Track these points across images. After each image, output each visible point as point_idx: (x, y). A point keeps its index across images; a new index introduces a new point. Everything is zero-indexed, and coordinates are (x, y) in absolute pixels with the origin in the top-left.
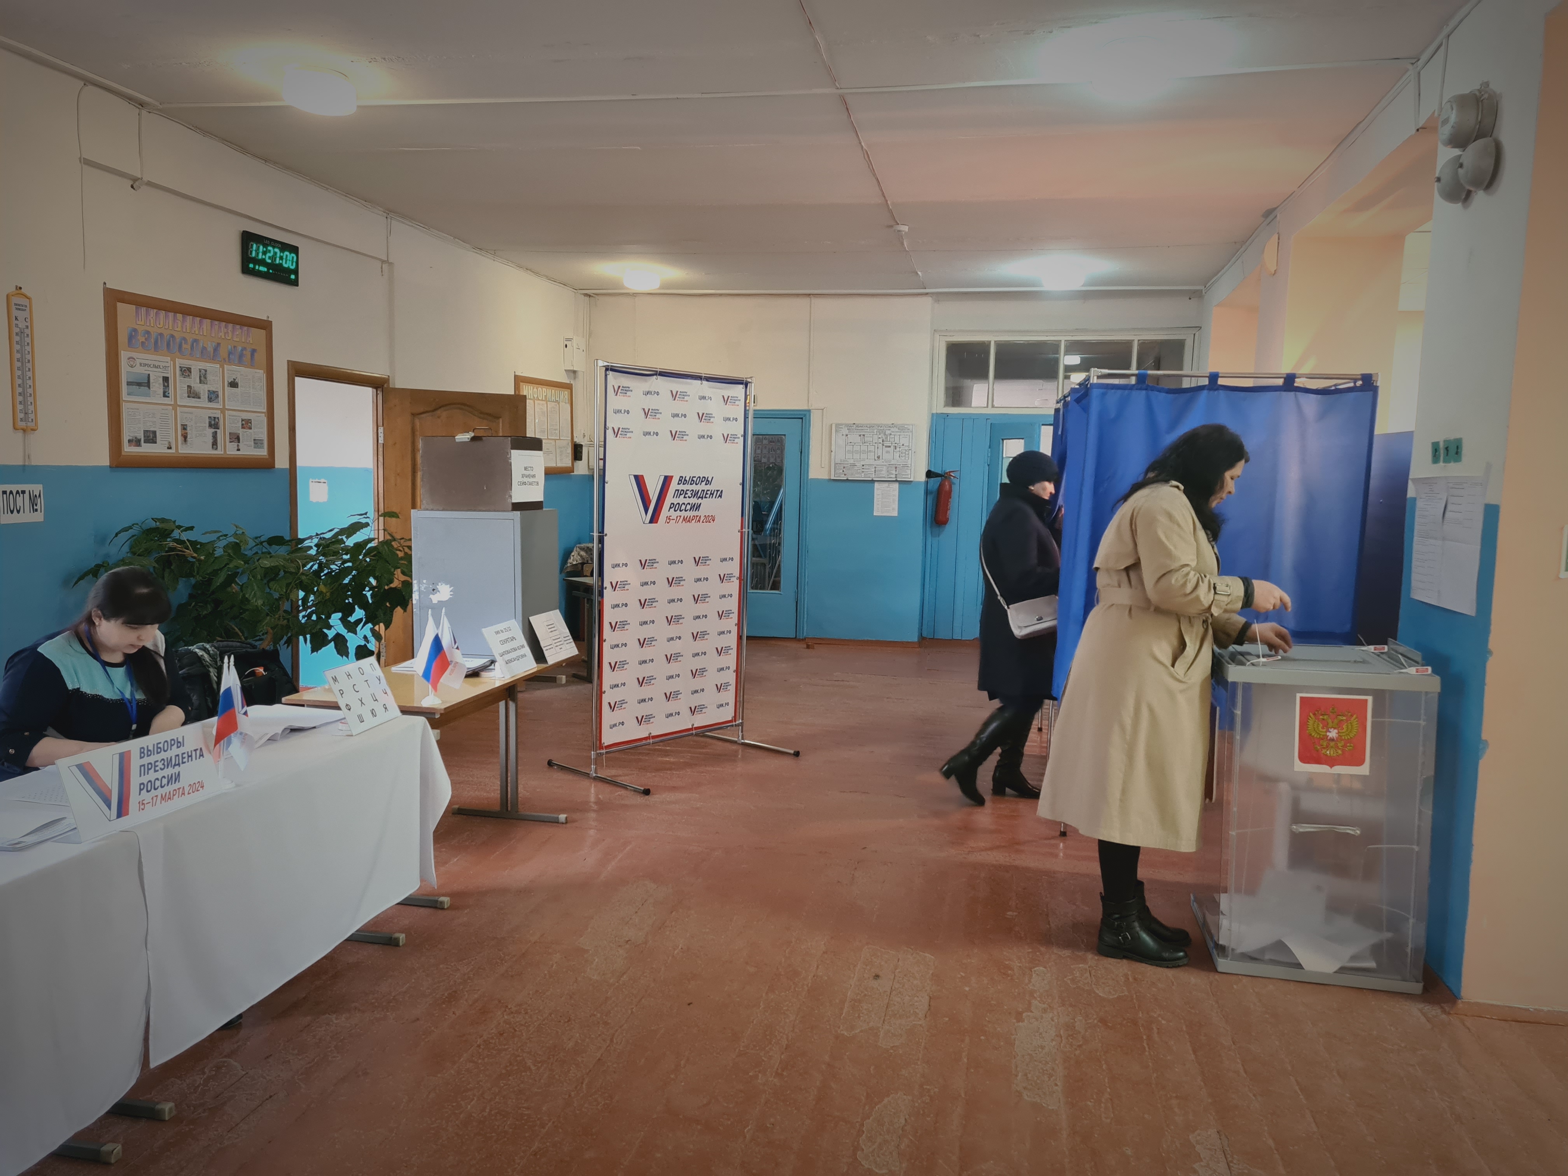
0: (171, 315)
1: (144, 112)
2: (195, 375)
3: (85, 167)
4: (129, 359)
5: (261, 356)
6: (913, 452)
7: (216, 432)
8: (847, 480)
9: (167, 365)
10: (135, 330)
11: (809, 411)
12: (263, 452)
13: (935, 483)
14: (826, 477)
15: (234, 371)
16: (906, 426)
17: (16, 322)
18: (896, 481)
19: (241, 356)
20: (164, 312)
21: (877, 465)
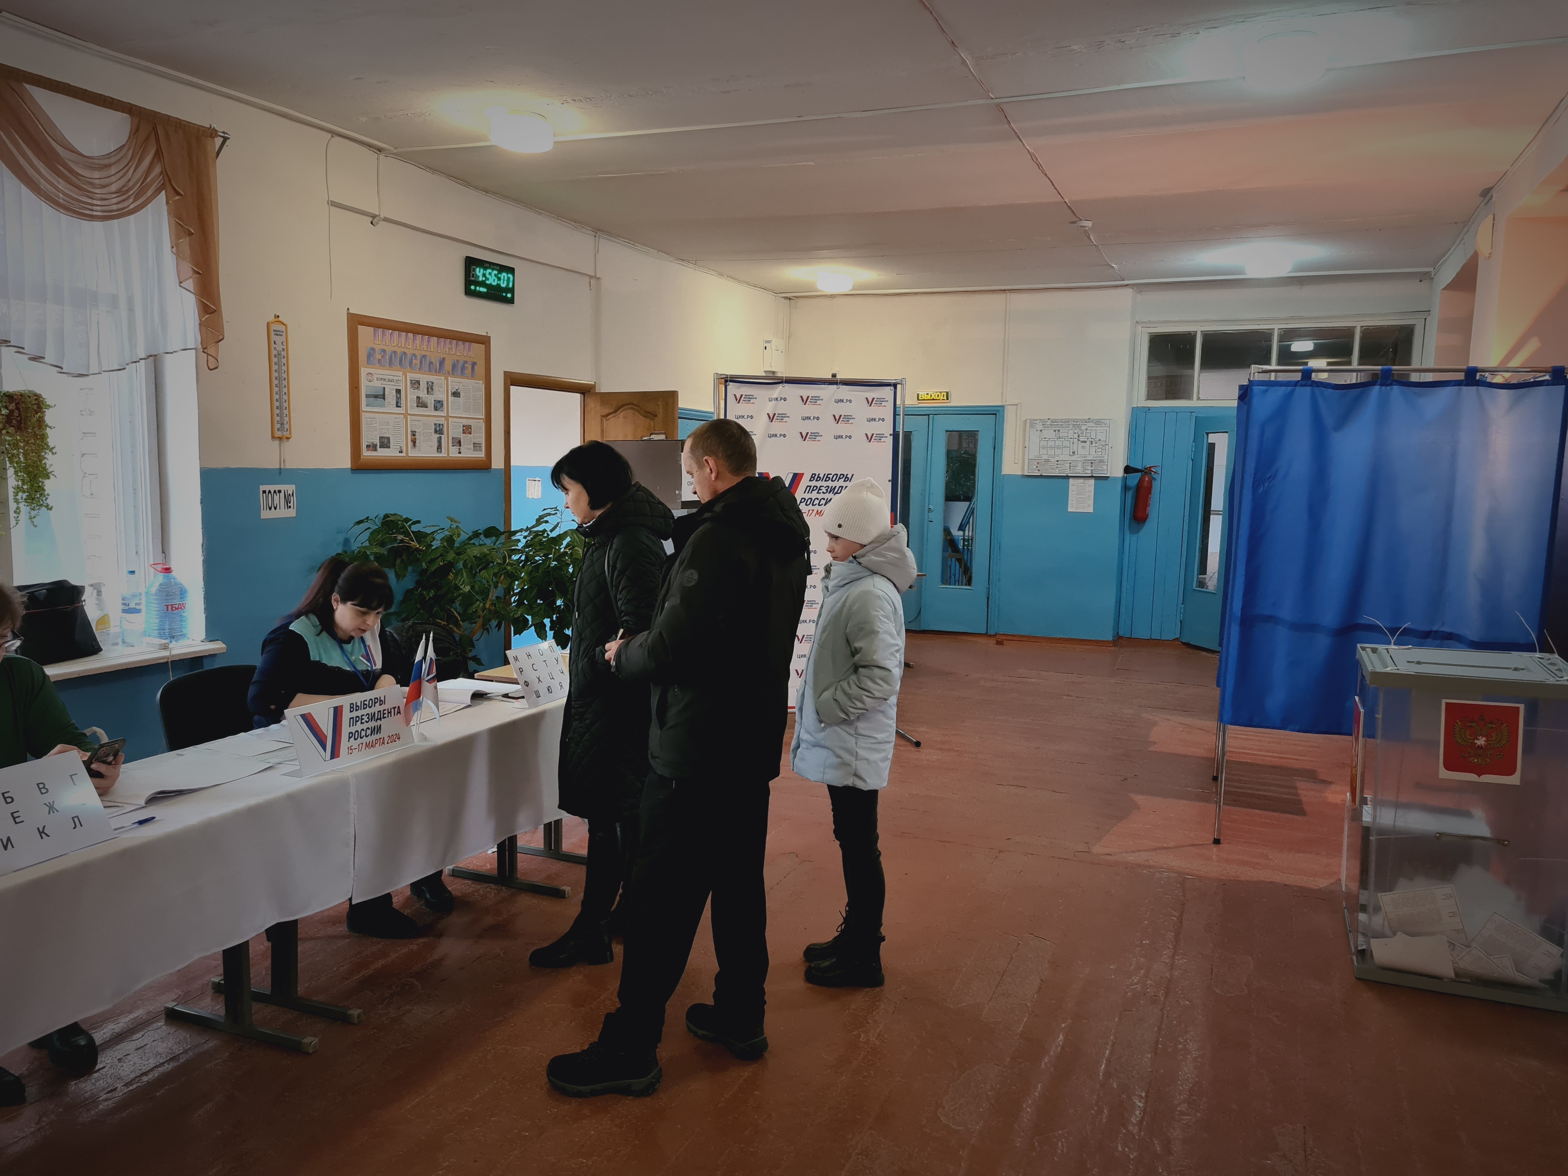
0: (404, 334)
1: (382, 157)
2: (423, 386)
3: (332, 208)
4: (367, 374)
5: (480, 369)
6: (1110, 447)
7: (441, 437)
8: (1041, 475)
9: (400, 378)
10: (373, 349)
11: (1003, 407)
12: (481, 455)
13: (1134, 479)
14: (1020, 473)
15: (455, 383)
16: (1103, 421)
17: (275, 346)
18: (1092, 477)
19: (463, 368)
20: (397, 332)
21: (1072, 461)
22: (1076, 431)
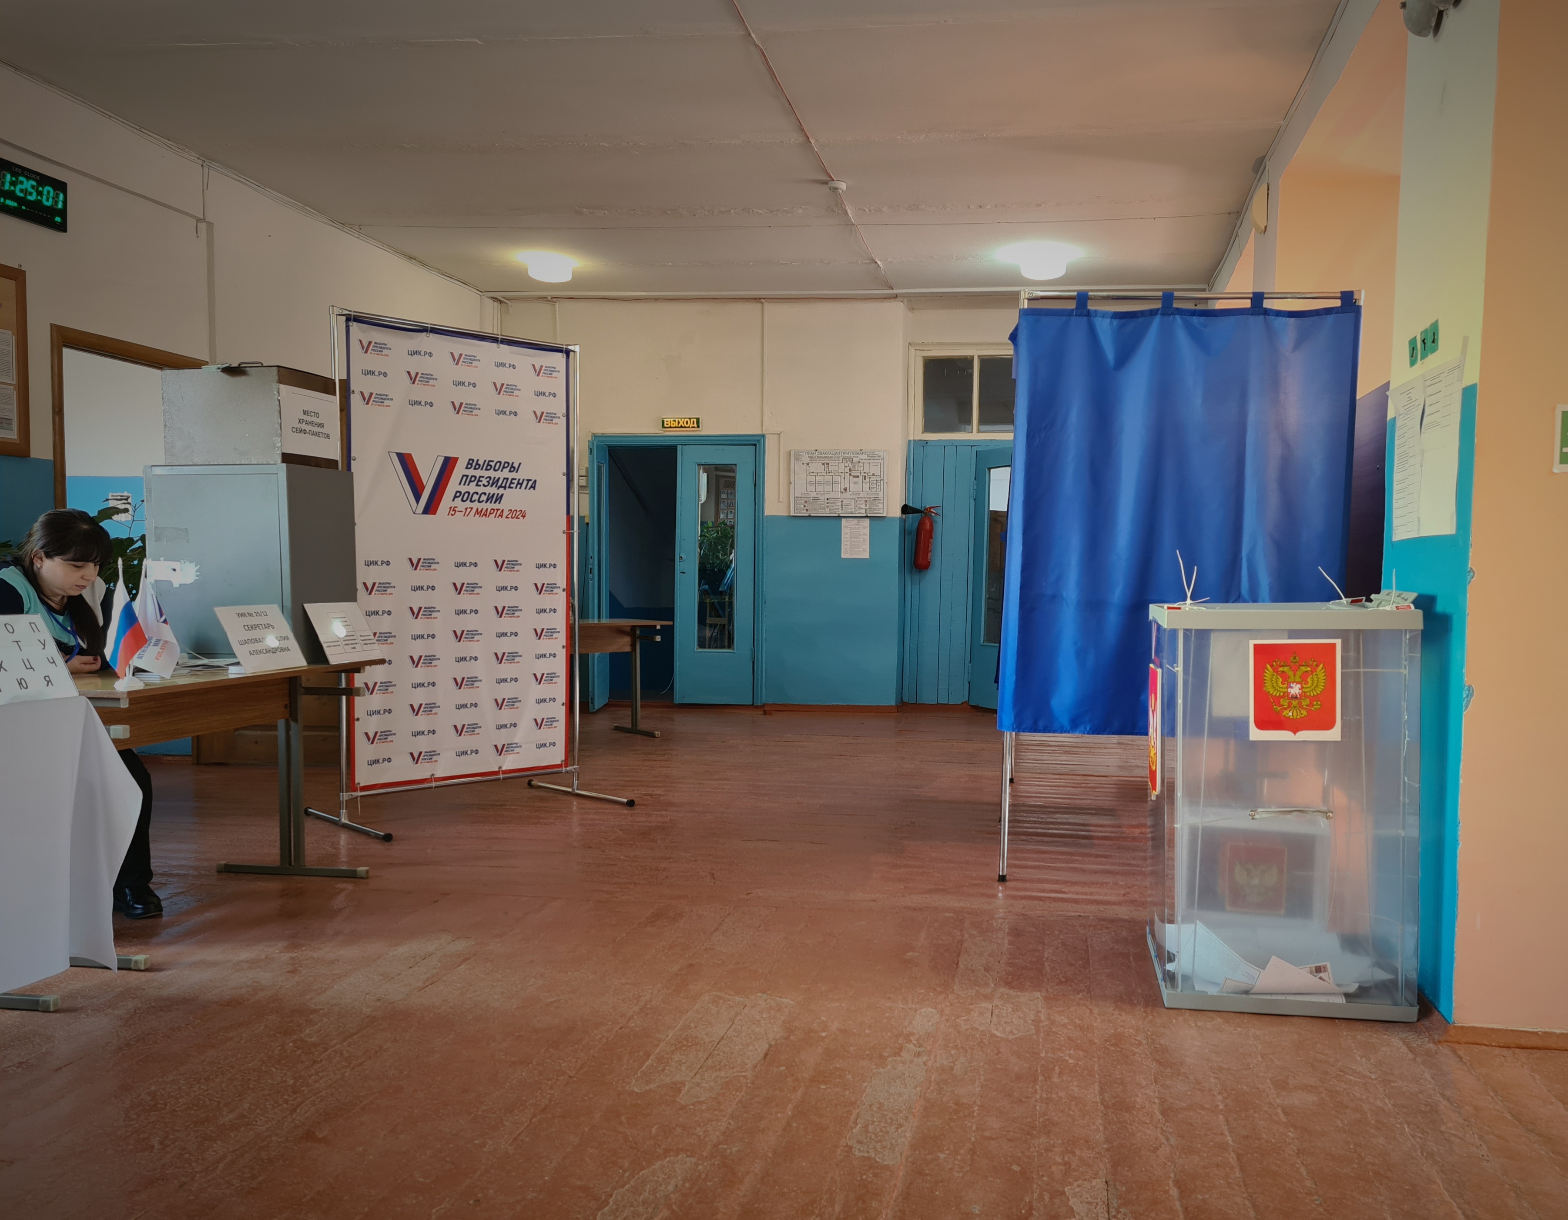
5: (8, 314)
6: (886, 483)
8: (810, 516)
11: (763, 436)
12: (10, 435)
13: (913, 520)
14: (786, 514)
16: (876, 453)
18: (867, 517)
21: (844, 499)
22: (846, 465)
